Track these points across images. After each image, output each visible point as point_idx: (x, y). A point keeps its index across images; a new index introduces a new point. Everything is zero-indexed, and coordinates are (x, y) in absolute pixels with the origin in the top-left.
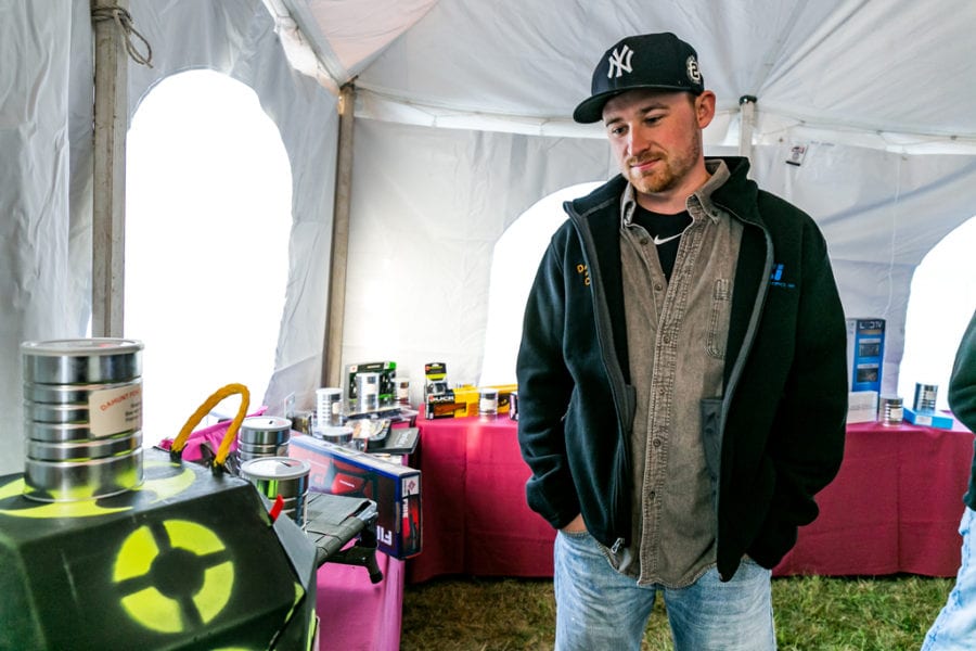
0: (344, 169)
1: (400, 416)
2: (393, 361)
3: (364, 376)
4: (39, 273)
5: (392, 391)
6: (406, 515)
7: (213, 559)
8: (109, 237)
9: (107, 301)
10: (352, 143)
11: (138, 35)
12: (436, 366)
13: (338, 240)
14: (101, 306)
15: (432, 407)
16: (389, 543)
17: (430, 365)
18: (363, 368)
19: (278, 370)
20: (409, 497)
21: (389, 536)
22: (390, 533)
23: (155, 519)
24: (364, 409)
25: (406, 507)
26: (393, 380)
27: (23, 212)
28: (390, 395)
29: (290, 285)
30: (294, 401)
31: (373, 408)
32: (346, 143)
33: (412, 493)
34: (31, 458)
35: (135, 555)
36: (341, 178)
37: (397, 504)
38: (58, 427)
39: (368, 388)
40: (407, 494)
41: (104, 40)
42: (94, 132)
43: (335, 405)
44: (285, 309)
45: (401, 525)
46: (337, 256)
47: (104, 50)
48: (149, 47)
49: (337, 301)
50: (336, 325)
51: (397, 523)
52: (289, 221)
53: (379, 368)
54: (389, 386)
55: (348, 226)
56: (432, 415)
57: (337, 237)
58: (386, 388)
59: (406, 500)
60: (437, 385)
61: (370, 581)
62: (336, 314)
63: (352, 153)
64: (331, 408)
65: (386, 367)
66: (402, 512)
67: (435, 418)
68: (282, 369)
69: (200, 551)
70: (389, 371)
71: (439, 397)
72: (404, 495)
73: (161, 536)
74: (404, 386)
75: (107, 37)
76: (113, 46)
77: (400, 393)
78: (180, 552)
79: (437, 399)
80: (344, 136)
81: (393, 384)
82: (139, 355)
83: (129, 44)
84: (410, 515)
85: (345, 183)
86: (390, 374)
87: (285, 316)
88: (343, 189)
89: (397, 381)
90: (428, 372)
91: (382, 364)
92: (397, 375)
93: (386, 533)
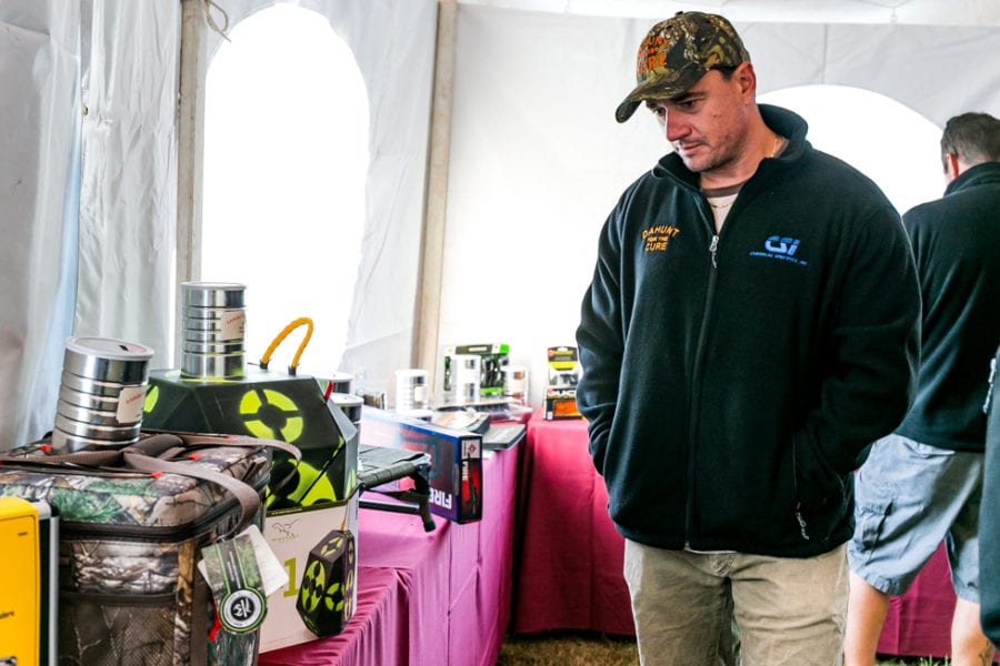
0: (444, 76)
1: (506, 412)
2: (505, 343)
3: (461, 360)
4: (162, 236)
5: (501, 384)
6: (465, 478)
7: (291, 414)
8: (191, 197)
9: (189, 257)
10: (455, 40)
11: (217, 7)
12: (563, 350)
13: (434, 176)
14: (184, 262)
15: (551, 405)
16: (449, 507)
17: (555, 349)
18: (461, 350)
19: (350, 346)
20: (469, 460)
21: (449, 501)
22: (450, 496)
23: (259, 388)
24: (460, 400)
25: (465, 470)
26: (503, 368)
27: (155, 191)
28: (500, 390)
29: (367, 238)
30: (365, 377)
31: (472, 400)
32: (446, 40)
33: (472, 456)
34: (187, 351)
35: (250, 403)
36: (439, 89)
37: (456, 466)
38: (201, 333)
39: (468, 375)
40: (466, 457)
41: (190, 17)
42: (180, 101)
43: (418, 389)
44: (360, 270)
45: (460, 488)
46: (433, 197)
47: (189, 25)
48: (226, 17)
49: (432, 259)
50: (432, 290)
51: (456, 486)
52: (366, 158)
53: (486, 352)
54: (499, 376)
55: (449, 155)
56: (550, 415)
57: (433, 169)
58: (492, 379)
59: (465, 463)
60: (562, 376)
61: (423, 529)
62: (431, 277)
63: (454, 55)
64: (413, 394)
65: (495, 351)
66: (461, 475)
67: (555, 419)
68: (353, 346)
69: (284, 408)
70: (499, 355)
71: (561, 391)
72: (464, 457)
73: (263, 397)
74: (517, 376)
75: (192, 14)
76: (196, 22)
77: (512, 386)
78: (272, 406)
79: (558, 393)
80: (442, 31)
81: (503, 374)
82: (245, 292)
83: (209, 19)
84: (470, 479)
85: (444, 96)
86: (500, 361)
87: (360, 278)
88: (442, 104)
89: (509, 370)
90: (552, 359)
91: (489, 347)
92: (511, 362)
93: (447, 497)
